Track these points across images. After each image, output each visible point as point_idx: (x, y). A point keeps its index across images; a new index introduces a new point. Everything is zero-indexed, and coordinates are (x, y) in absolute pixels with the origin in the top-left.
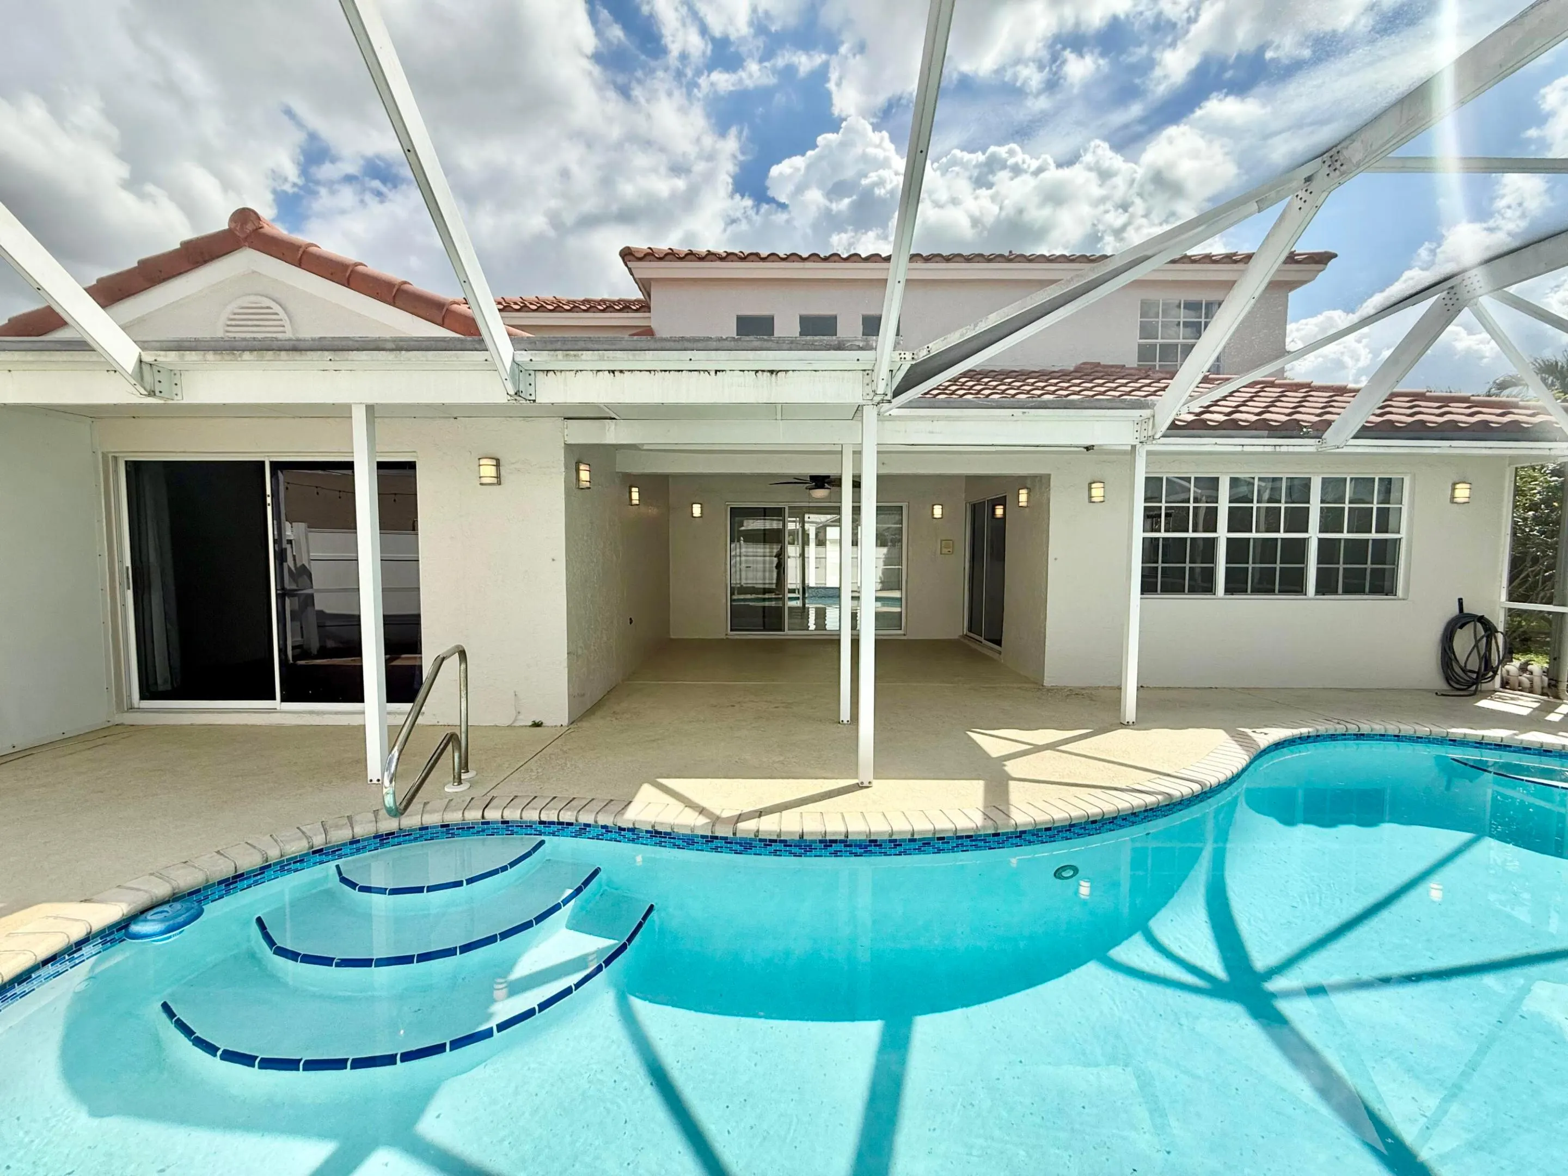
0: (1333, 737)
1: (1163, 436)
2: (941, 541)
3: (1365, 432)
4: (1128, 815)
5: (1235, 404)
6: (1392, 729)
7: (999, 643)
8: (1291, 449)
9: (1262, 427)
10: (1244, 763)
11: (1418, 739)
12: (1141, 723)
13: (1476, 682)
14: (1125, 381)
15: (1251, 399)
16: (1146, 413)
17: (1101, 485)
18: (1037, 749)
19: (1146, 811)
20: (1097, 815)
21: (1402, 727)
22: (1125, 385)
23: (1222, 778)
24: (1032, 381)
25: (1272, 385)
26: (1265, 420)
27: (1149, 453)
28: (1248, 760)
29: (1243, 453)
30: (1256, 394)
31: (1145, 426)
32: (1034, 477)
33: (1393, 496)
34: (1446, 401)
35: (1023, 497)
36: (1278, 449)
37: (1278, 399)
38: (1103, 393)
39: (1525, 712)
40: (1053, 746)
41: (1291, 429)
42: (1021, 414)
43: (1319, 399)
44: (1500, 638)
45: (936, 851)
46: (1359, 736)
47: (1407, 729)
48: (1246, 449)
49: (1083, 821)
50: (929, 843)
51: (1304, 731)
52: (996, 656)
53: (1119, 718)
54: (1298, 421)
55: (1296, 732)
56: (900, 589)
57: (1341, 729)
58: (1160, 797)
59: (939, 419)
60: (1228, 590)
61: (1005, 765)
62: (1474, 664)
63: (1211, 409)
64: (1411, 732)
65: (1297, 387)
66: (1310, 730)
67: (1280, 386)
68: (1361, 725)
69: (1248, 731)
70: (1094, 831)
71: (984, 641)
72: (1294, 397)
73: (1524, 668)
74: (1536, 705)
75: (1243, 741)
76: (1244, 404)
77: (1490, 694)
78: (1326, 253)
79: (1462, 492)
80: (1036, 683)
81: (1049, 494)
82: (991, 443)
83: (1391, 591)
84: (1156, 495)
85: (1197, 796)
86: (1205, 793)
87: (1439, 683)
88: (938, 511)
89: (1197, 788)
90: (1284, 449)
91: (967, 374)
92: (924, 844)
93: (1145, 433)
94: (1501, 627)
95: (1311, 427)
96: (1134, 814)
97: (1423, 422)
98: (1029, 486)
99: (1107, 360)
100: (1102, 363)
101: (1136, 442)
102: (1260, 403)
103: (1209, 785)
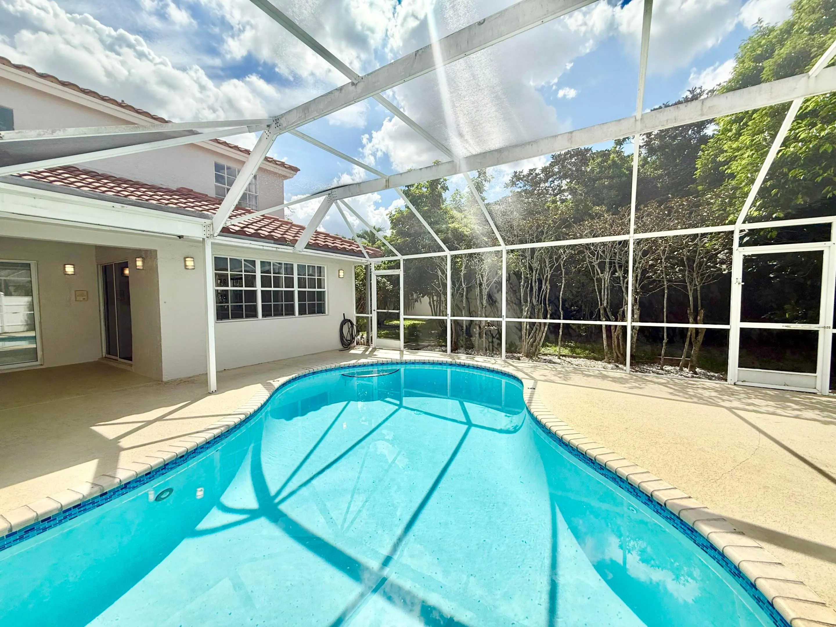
0: (305, 376)
1: (218, 235)
2: (76, 291)
3: (309, 246)
4: (204, 445)
5: (260, 226)
6: (324, 368)
7: (130, 359)
8: (283, 250)
9: (270, 238)
10: (267, 398)
11: (331, 370)
12: (220, 390)
13: (350, 344)
14: (206, 203)
15: (268, 225)
16: (208, 222)
17: (192, 259)
18: (149, 423)
19: (215, 439)
20: (183, 452)
21: (327, 366)
22: (207, 205)
23: (256, 408)
24: (144, 190)
25: (278, 220)
26: (272, 235)
27: (213, 244)
28: (269, 395)
29: (263, 250)
30: (271, 223)
31: (208, 228)
32: (146, 251)
33: (322, 274)
34: (335, 238)
35: (139, 263)
36: (278, 249)
37: (279, 227)
38: (192, 207)
39: (360, 352)
40: (161, 418)
41: (281, 241)
42: (120, 207)
43: (295, 230)
44: (355, 327)
45: (41, 531)
46: (314, 373)
47: (328, 367)
48: (265, 248)
49: (174, 459)
50: (34, 528)
51: (294, 376)
52: (129, 368)
53: (208, 390)
54: (285, 238)
55: (290, 377)
56: (34, 329)
57: (307, 372)
58: (222, 429)
59: (41, 197)
60: (264, 316)
61: (119, 442)
62: (349, 338)
63: (249, 226)
64: (330, 367)
65: (287, 223)
66: (296, 375)
67: (281, 221)
68: (314, 368)
69: (271, 381)
70: (183, 462)
71: (119, 359)
72: (285, 227)
73: (362, 337)
74: (364, 349)
75: (267, 386)
76: (264, 226)
77: (353, 348)
78: (296, 168)
79: (342, 274)
80: (158, 381)
81: (157, 262)
82: (98, 223)
83: (323, 312)
84: (224, 267)
85: (244, 421)
86: (248, 418)
87: (340, 347)
88: (70, 269)
89: (243, 417)
90: (280, 250)
91: (67, 169)
92: (25, 532)
93: (209, 233)
94: (355, 323)
95: (290, 241)
96: (208, 443)
97: (327, 245)
98: (144, 256)
99: (196, 189)
100: (194, 190)
101: (205, 237)
102: (271, 227)
103: (249, 413)
